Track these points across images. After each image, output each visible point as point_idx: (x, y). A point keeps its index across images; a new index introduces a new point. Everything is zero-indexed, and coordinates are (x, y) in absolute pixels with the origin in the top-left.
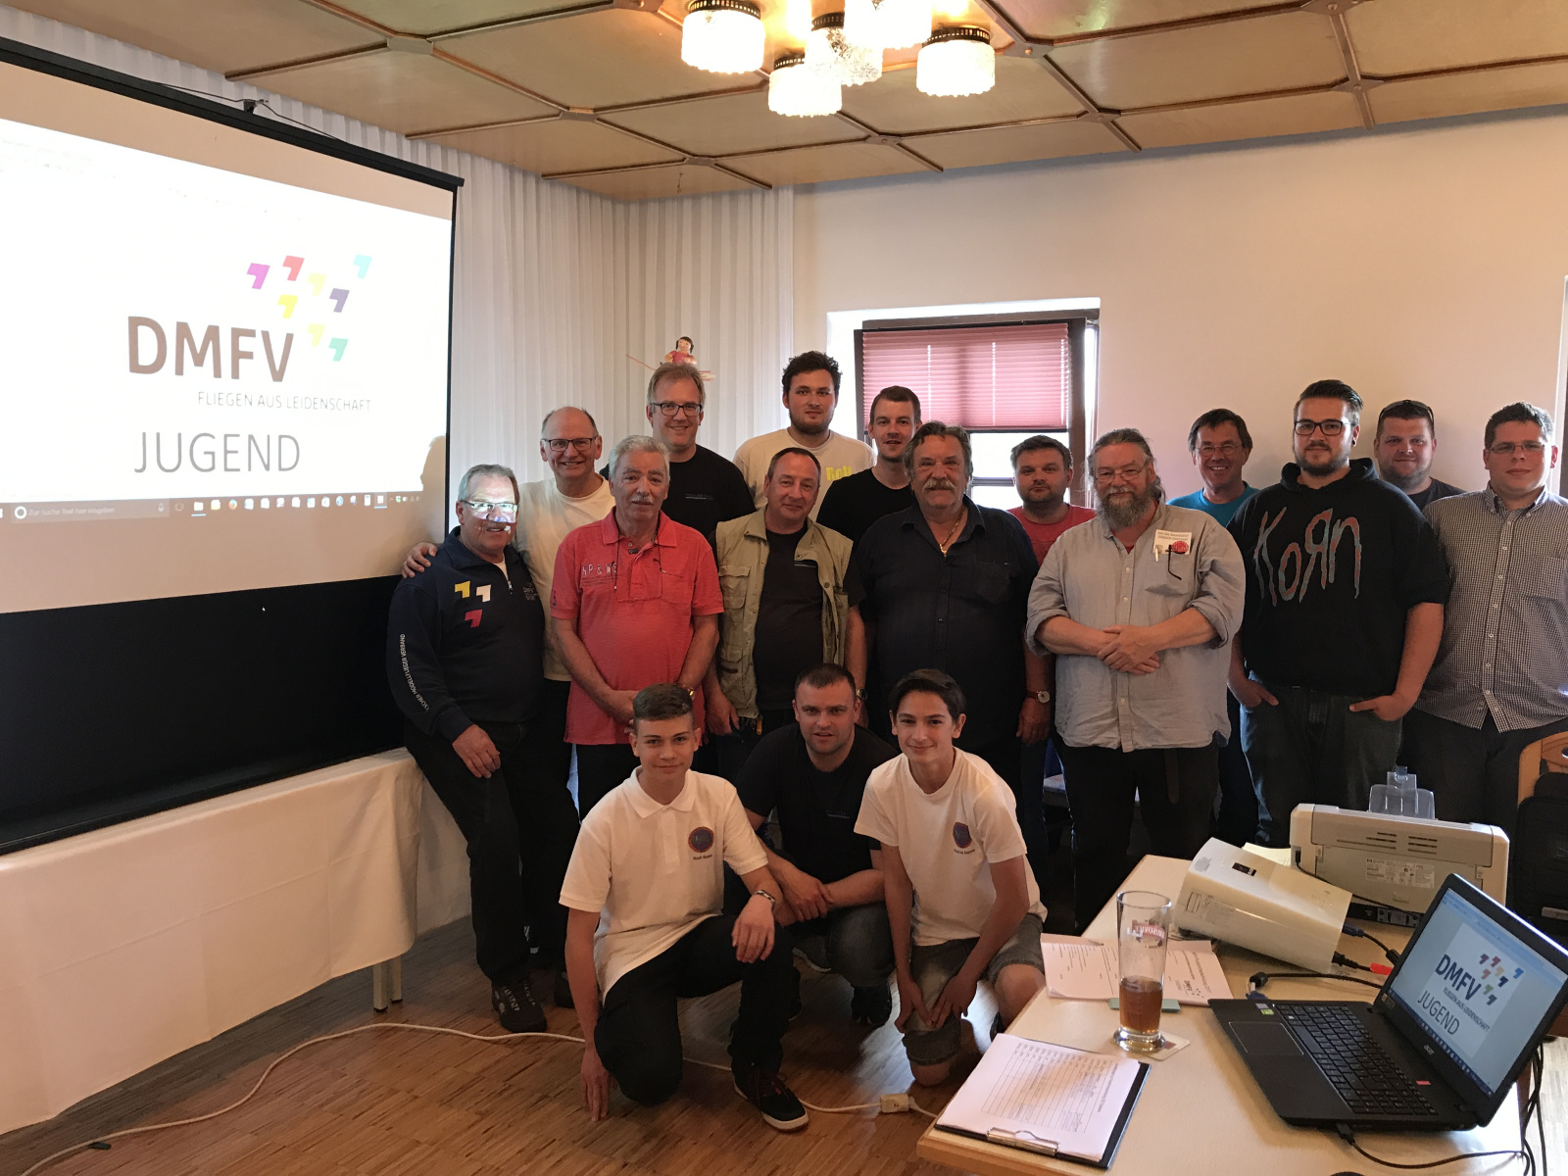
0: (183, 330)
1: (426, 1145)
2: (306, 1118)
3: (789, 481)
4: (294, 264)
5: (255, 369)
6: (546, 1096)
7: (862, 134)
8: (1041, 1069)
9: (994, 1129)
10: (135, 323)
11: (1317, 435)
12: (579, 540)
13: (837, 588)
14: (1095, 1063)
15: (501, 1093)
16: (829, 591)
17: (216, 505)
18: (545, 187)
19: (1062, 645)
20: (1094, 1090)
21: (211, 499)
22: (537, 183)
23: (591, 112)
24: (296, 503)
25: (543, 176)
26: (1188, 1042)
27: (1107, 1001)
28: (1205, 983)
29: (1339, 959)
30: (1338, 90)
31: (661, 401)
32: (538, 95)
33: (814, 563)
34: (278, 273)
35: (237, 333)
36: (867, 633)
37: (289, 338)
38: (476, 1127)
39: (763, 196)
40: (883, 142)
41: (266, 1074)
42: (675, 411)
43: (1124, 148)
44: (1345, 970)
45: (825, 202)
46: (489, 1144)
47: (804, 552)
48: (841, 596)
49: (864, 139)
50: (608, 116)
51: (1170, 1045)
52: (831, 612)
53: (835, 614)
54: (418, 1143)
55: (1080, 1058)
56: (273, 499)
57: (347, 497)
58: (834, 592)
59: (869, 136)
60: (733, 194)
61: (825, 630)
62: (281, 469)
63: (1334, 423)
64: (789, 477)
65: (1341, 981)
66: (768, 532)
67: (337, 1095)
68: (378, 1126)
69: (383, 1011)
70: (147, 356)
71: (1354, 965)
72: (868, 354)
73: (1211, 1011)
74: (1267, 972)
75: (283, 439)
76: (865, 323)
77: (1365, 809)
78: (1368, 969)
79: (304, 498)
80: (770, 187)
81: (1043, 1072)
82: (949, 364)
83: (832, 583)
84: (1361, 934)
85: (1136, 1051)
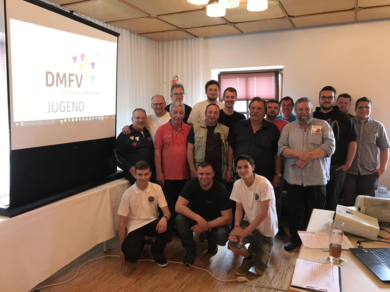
0: (58, 75)
1: (124, 288)
2: (91, 281)
3: (211, 112)
4: (83, 56)
5: (74, 84)
6: (153, 274)
7: (225, 22)
8: (312, 269)
9: (308, 286)
10: (47, 73)
11: (327, 100)
12: (162, 129)
13: (225, 140)
14: (326, 267)
15: (141, 274)
16: (224, 141)
17: (65, 121)
18: (139, 37)
19: (288, 155)
20: (330, 275)
21: (64, 119)
22: (137, 36)
23: (156, 16)
24: (83, 119)
25: (139, 34)
26: (348, 261)
27: (321, 249)
28: (346, 244)
29: (379, 237)
30: (352, 11)
31: (175, 93)
32: (143, 11)
33: (219, 133)
34: (79, 59)
35: (70, 75)
36: (233, 152)
37: (82, 76)
38: (137, 283)
39: (195, 40)
40: (230, 25)
41: (79, 269)
42: (178, 96)
43: (292, 27)
44: (380, 239)
45: (211, 41)
46: (141, 288)
47: (217, 131)
48: (226, 142)
49: (225, 24)
50: (159, 17)
51: (344, 261)
52: (224, 147)
53: (225, 147)
54: (122, 288)
55: (321, 266)
56: (78, 118)
57: (95, 117)
58: (225, 141)
59: (227, 23)
60: (187, 39)
61: (222, 152)
62: (80, 111)
63: (331, 97)
64: (211, 111)
65: (379, 242)
66: (207, 126)
67: (98, 275)
68: (111, 283)
69: (106, 252)
70: (50, 82)
71: (382, 238)
72: (222, 80)
73: (350, 251)
74: (360, 240)
75: (80, 103)
76: (220, 72)
77: (374, 196)
78: (386, 239)
79: (85, 118)
80: (197, 37)
81: (313, 269)
82: (243, 83)
83: (224, 139)
84: (383, 230)
85: (335, 263)
